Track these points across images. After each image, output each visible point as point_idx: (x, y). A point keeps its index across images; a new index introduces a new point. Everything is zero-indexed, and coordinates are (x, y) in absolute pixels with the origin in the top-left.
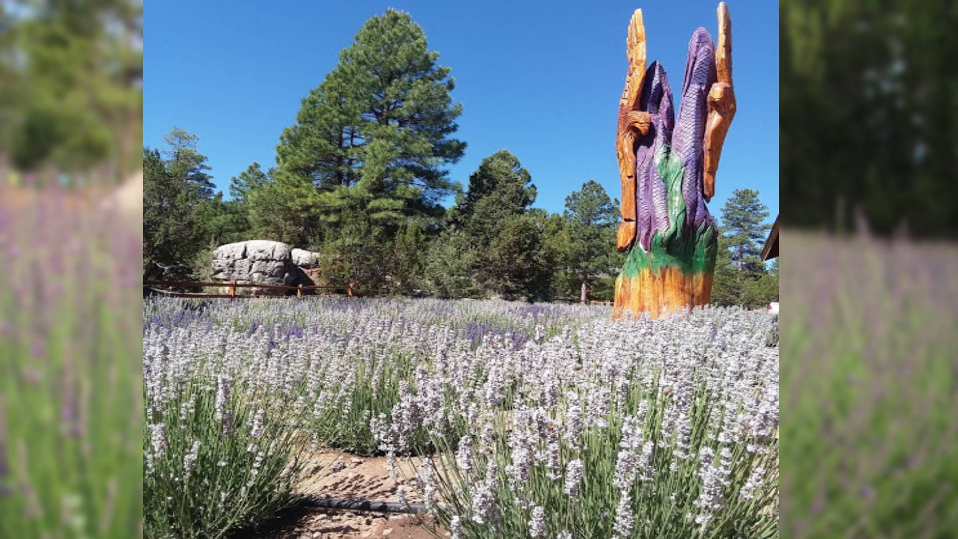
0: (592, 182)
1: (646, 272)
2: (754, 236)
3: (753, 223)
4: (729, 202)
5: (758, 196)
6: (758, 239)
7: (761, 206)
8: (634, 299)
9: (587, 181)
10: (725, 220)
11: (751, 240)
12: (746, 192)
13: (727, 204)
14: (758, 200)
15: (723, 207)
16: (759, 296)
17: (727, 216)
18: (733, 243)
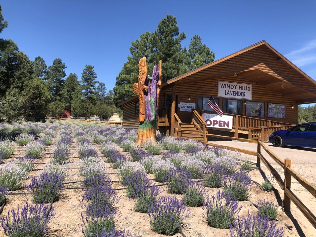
0: (39, 58)
1: (148, 128)
2: (92, 86)
3: (92, 80)
4: (84, 70)
5: (94, 69)
6: (93, 87)
7: (94, 73)
8: (145, 135)
9: (37, 57)
10: (82, 78)
11: (91, 87)
12: (90, 67)
13: (83, 71)
14: (93, 71)
15: (82, 72)
16: (96, 112)
17: (83, 76)
18: (85, 88)
